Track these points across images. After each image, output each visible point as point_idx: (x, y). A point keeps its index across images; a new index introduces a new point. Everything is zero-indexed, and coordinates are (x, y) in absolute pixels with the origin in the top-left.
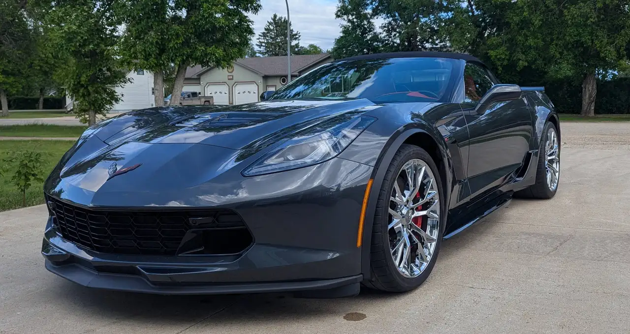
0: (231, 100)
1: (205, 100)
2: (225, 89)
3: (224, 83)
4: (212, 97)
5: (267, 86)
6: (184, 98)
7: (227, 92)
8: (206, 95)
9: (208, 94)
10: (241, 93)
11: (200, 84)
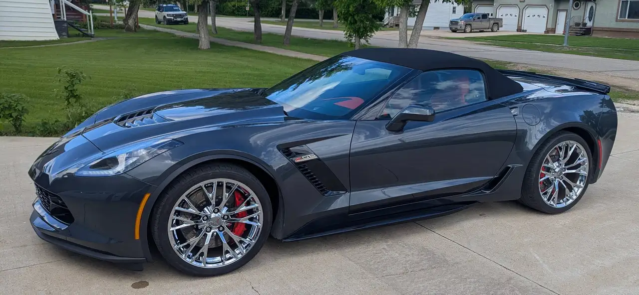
0: (520, 23)
1: (494, 22)
2: (515, 11)
3: (515, 5)
4: (502, 19)
5: (558, 10)
6: (474, 20)
7: (517, 15)
8: (497, 17)
9: (499, 16)
10: (531, 16)
11: (493, 5)
